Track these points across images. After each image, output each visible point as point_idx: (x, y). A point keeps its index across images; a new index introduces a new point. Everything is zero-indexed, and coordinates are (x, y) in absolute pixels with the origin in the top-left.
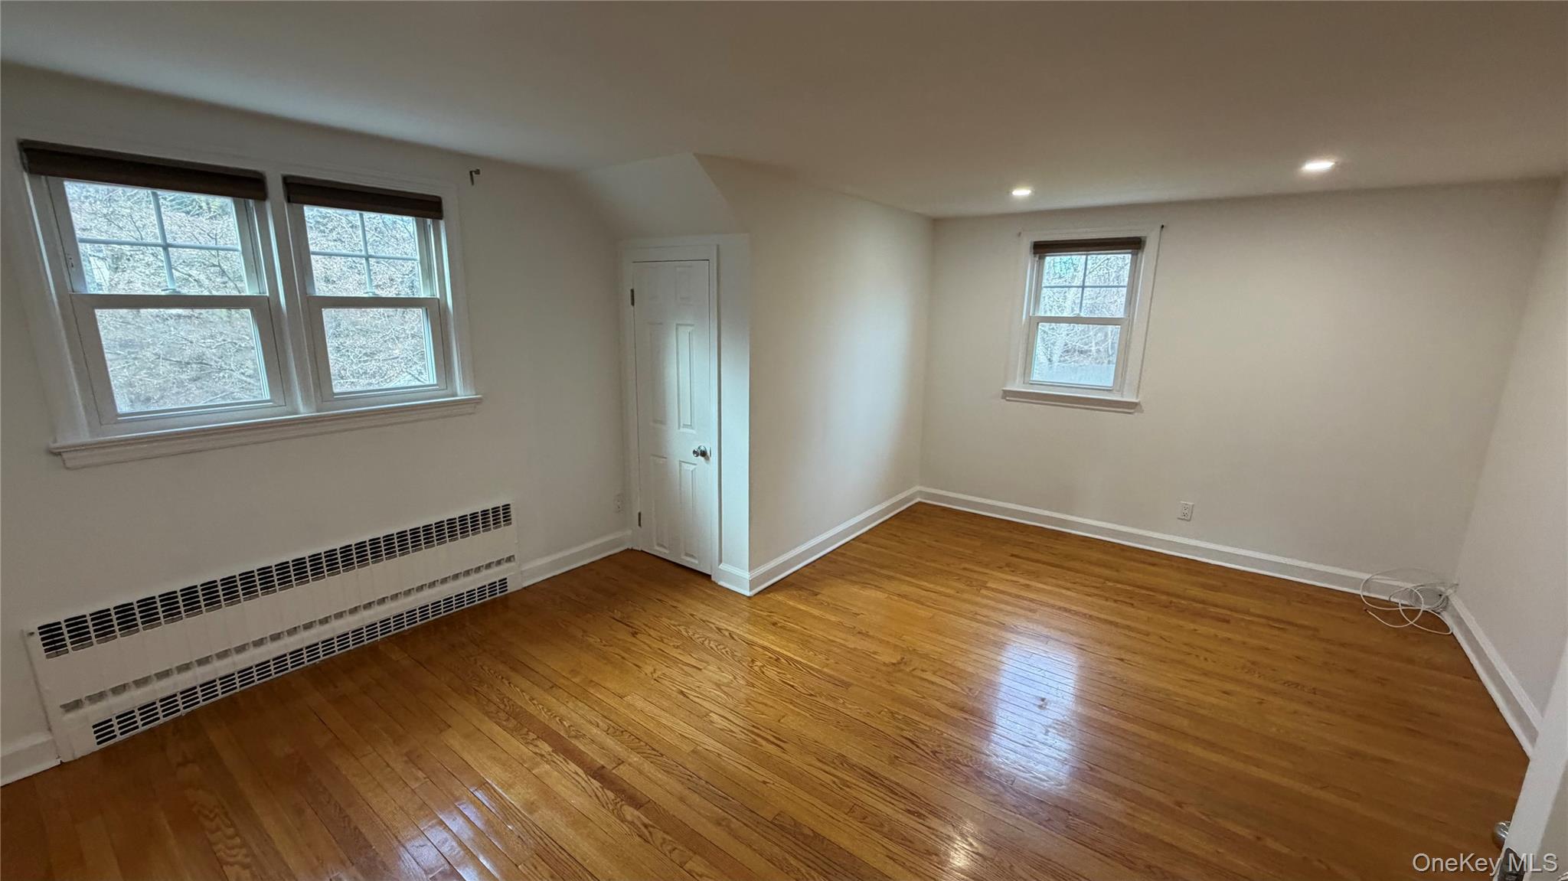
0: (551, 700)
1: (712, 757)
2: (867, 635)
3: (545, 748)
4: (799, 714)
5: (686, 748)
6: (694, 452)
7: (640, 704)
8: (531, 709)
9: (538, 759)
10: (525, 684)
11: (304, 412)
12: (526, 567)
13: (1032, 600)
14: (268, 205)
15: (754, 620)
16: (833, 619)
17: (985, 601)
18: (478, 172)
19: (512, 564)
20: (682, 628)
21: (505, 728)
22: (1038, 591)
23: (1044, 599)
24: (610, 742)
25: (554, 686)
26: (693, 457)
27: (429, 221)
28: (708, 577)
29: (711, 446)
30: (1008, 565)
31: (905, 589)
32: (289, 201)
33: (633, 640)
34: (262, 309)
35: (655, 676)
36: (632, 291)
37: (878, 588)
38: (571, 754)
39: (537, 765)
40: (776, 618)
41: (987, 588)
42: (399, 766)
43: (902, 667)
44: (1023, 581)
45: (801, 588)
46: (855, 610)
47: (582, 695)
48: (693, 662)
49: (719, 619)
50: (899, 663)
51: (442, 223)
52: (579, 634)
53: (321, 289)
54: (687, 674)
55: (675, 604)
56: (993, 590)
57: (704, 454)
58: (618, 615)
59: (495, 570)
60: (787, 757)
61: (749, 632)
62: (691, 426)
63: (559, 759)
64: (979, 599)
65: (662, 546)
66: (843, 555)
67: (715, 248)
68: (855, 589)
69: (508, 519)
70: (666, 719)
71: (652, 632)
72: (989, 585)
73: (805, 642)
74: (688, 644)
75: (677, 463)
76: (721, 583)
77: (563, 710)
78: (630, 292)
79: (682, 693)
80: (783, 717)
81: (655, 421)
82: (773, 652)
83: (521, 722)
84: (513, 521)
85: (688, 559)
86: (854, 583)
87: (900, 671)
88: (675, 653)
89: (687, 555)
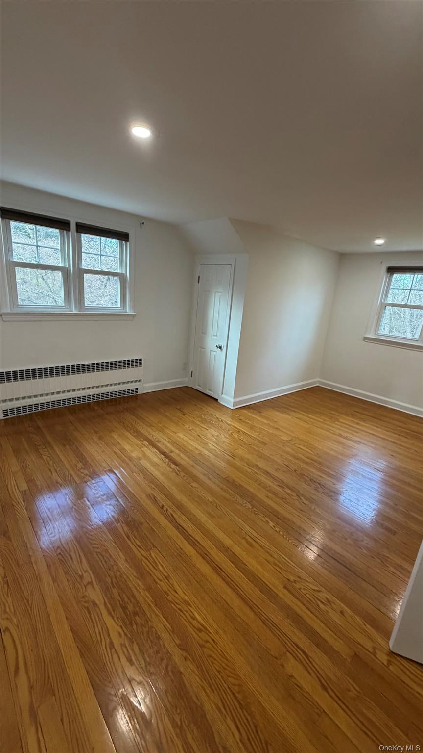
0: (149, 430)
1: (207, 457)
2: (278, 429)
3: (146, 443)
4: (243, 450)
5: (197, 452)
6: (217, 346)
7: (182, 436)
8: (142, 431)
9: (143, 446)
10: (141, 423)
11: (75, 311)
12: (145, 385)
13: (358, 429)
14: (70, 233)
15: (233, 418)
16: (266, 422)
17: (336, 426)
18: (143, 223)
19: (139, 383)
20: (202, 415)
21: (133, 435)
22: (362, 426)
23: (365, 429)
24: (169, 445)
25: (151, 425)
26: (216, 348)
27: (124, 242)
28: (217, 400)
29: (224, 345)
30: (352, 414)
31: (301, 416)
32: (77, 231)
33: (184, 417)
34: (65, 271)
35: (190, 429)
36: (199, 277)
37: (288, 414)
38: (155, 446)
39: (142, 447)
40: (241, 418)
41: (339, 422)
42: (96, 439)
43: (291, 442)
44: (356, 421)
45: (255, 410)
46: (276, 420)
47: (161, 430)
48: (205, 427)
49: (217, 414)
50: (290, 440)
51: (128, 243)
52: (162, 411)
53: (84, 266)
54: (202, 430)
55: (202, 407)
56: (341, 422)
57: (220, 348)
58: (178, 407)
59: (133, 384)
60: (235, 462)
61: (230, 421)
62: (216, 336)
63: (151, 447)
64: (333, 425)
65: (200, 386)
66: (276, 400)
67: (234, 260)
68: (277, 413)
69: (140, 365)
70: (191, 443)
71: (191, 415)
72: (340, 420)
73: (252, 428)
74: (204, 421)
75: (209, 351)
76: (221, 403)
77: (154, 433)
78: (198, 277)
79: (198, 435)
80: (237, 449)
81: (203, 333)
82: (238, 429)
83: (138, 434)
84: (143, 366)
85: (210, 392)
86: (278, 411)
87: (289, 443)
88: (198, 423)
89: (209, 390)
